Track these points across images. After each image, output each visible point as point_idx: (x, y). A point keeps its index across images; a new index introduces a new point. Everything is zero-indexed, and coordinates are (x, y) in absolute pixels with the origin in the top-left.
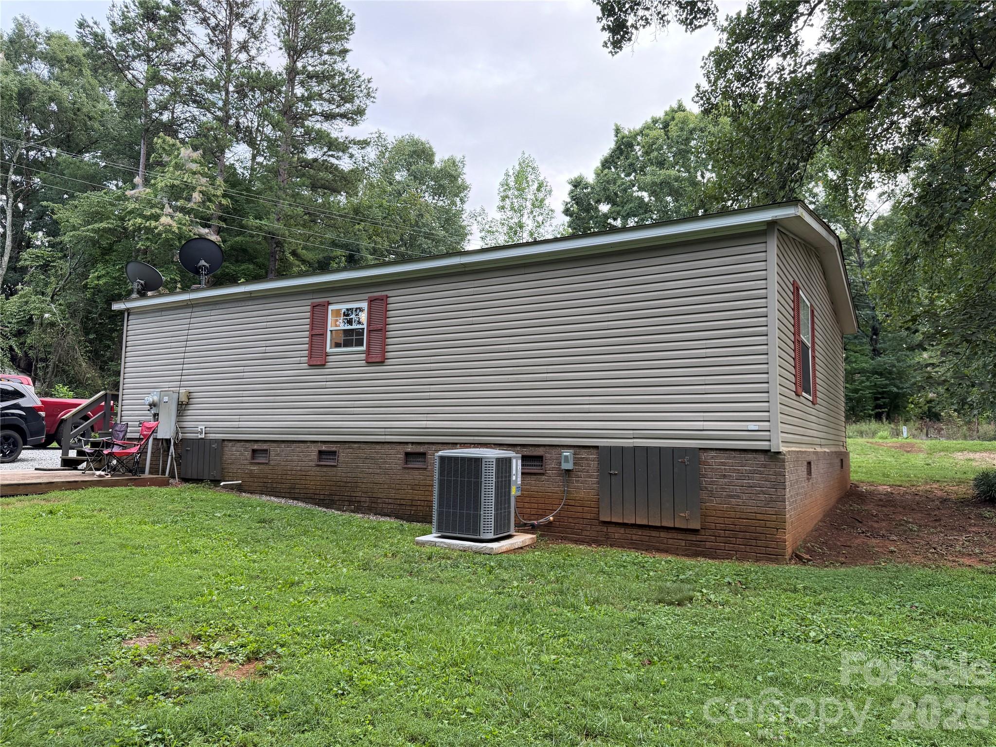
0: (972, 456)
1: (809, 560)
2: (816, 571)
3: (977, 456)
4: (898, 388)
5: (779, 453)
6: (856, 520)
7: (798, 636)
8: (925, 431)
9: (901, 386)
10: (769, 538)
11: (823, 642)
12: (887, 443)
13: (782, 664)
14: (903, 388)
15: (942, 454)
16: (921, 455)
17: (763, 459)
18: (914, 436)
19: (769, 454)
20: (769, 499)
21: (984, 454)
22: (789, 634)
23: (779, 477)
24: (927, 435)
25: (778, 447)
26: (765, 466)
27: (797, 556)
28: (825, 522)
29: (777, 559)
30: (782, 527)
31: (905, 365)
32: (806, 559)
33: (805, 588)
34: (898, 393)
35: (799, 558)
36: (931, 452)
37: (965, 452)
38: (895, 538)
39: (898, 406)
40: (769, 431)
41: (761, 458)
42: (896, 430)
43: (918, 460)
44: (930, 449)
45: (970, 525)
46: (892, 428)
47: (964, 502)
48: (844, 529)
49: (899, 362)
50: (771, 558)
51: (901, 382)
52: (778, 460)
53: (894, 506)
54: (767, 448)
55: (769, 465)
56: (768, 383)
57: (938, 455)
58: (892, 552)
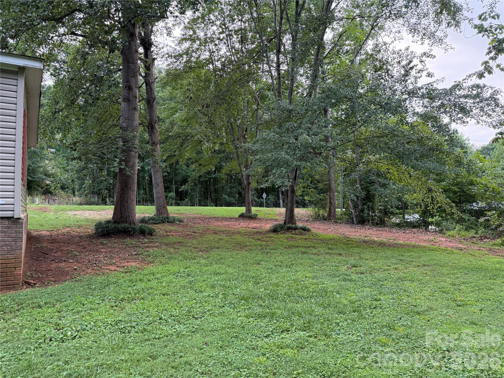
0: (75, 213)
1: (35, 284)
2: (43, 290)
3: (78, 213)
4: (32, 177)
5: (19, 219)
6: (45, 253)
7: (62, 338)
8: (47, 200)
9: (33, 176)
10: (9, 274)
11: (78, 337)
12: (32, 207)
13: (66, 363)
14: (34, 178)
15: (62, 212)
16: (52, 213)
17: (7, 223)
18: (42, 203)
19: (12, 219)
20: (11, 249)
21: (81, 212)
22: (55, 339)
23: (19, 234)
24: (49, 202)
25: (20, 215)
26: (8, 228)
27: (26, 282)
28: (27, 257)
29: (14, 287)
30: (19, 266)
31: (36, 166)
32: (33, 283)
33: (46, 303)
34: (31, 181)
35: (29, 284)
36: (56, 211)
37: (72, 211)
38: (72, 261)
39: (31, 187)
40: (14, 204)
41: (6, 222)
42: (33, 200)
43: (51, 216)
44: (56, 210)
45: (100, 248)
46: (30, 199)
47: (91, 237)
48: (41, 260)
49: (33, 164)
50: (10, 288)
51: (33, 175)
52: (18, 223)
53: (58, 242)
54: (11, 216)
55: (12, 227)
56: (14, 173)
57: (59, 213)
58: (75, 269)
